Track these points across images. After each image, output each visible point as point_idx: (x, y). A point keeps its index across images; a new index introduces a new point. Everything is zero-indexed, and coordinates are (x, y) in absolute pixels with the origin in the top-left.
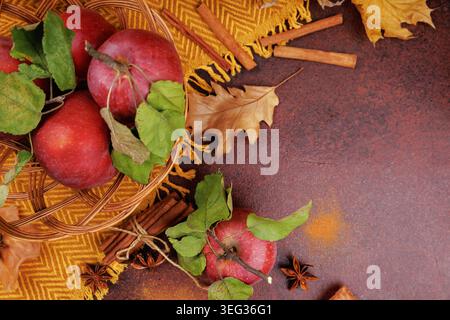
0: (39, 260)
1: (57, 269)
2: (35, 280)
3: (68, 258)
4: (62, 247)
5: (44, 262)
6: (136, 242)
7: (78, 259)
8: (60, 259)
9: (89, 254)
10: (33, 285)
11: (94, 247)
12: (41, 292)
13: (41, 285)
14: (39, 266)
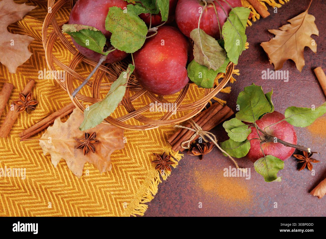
0: (122, 153)
1: (135, 158)
2: (118, 166)
3: (142, 150)
4: (137, 142)
5: (126, 153)
6: (195, 135)
7: (149, 151)
8: (136, 151)
9: (156, 147)
10: (117, 170)
11: (160, 142)
12: (123, 175)
13: (123, 170)
14: (121, 156)
